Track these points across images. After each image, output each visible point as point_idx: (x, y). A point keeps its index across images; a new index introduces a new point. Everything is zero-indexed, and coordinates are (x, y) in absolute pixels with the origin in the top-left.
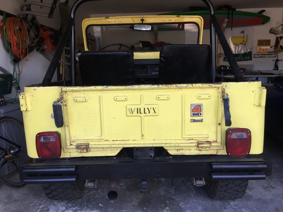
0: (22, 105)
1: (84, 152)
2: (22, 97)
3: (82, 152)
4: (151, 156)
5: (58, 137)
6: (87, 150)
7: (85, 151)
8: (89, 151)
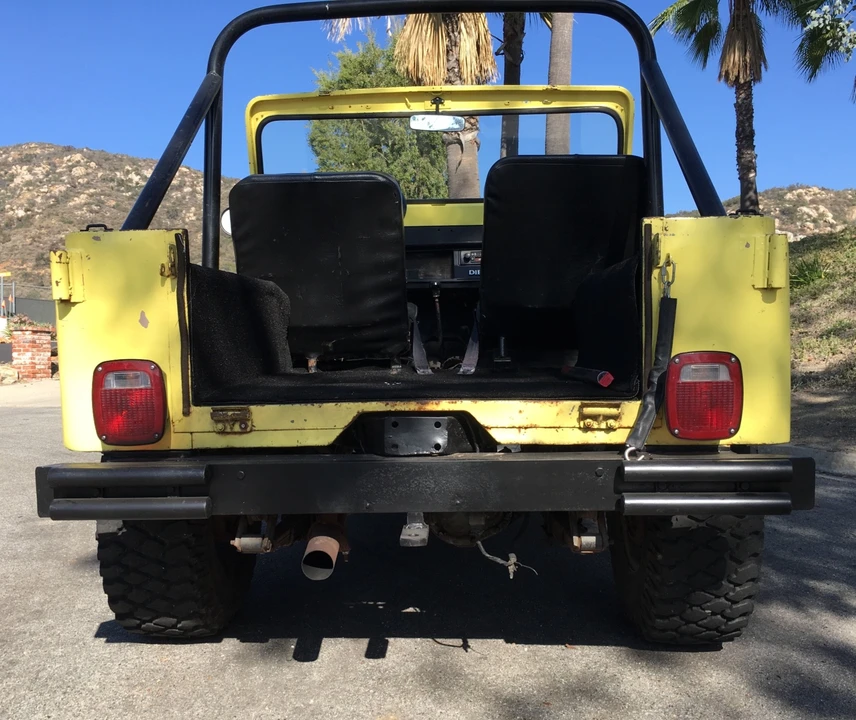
0: (57, 283)
1: (235, 433)
2: (60, 257)
3: (228, 433)
4: (437, 446)
5: (158, 374)
6: (243, 426)
7: (237, 428)
8: (248, 429)
